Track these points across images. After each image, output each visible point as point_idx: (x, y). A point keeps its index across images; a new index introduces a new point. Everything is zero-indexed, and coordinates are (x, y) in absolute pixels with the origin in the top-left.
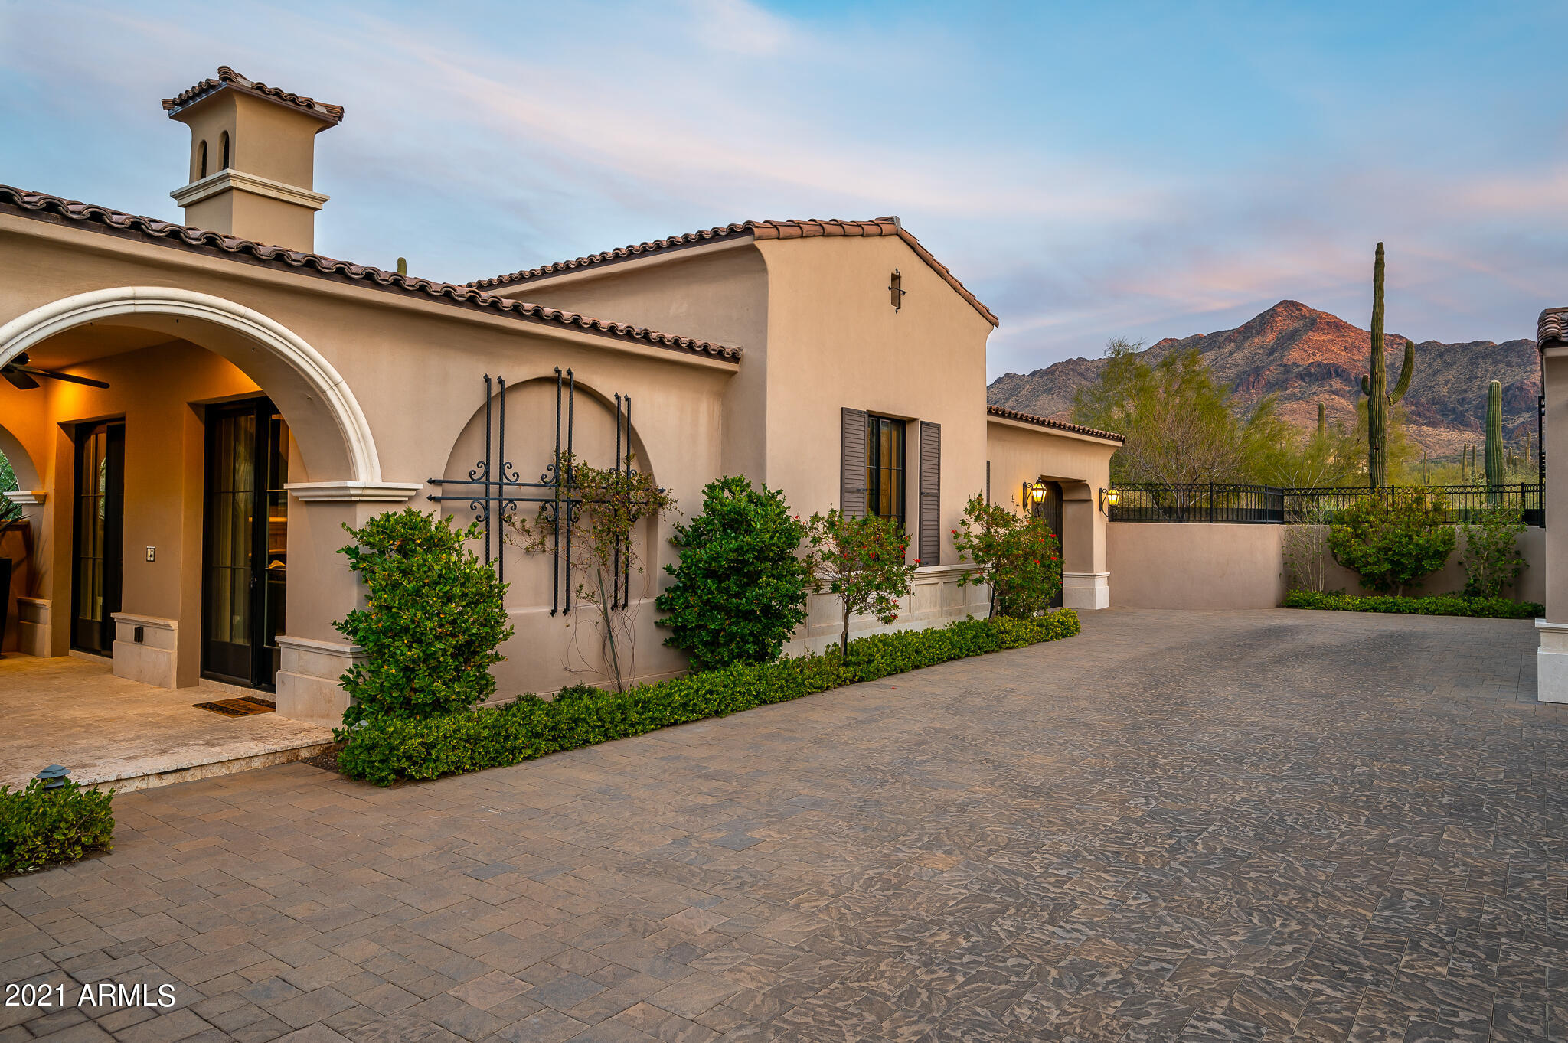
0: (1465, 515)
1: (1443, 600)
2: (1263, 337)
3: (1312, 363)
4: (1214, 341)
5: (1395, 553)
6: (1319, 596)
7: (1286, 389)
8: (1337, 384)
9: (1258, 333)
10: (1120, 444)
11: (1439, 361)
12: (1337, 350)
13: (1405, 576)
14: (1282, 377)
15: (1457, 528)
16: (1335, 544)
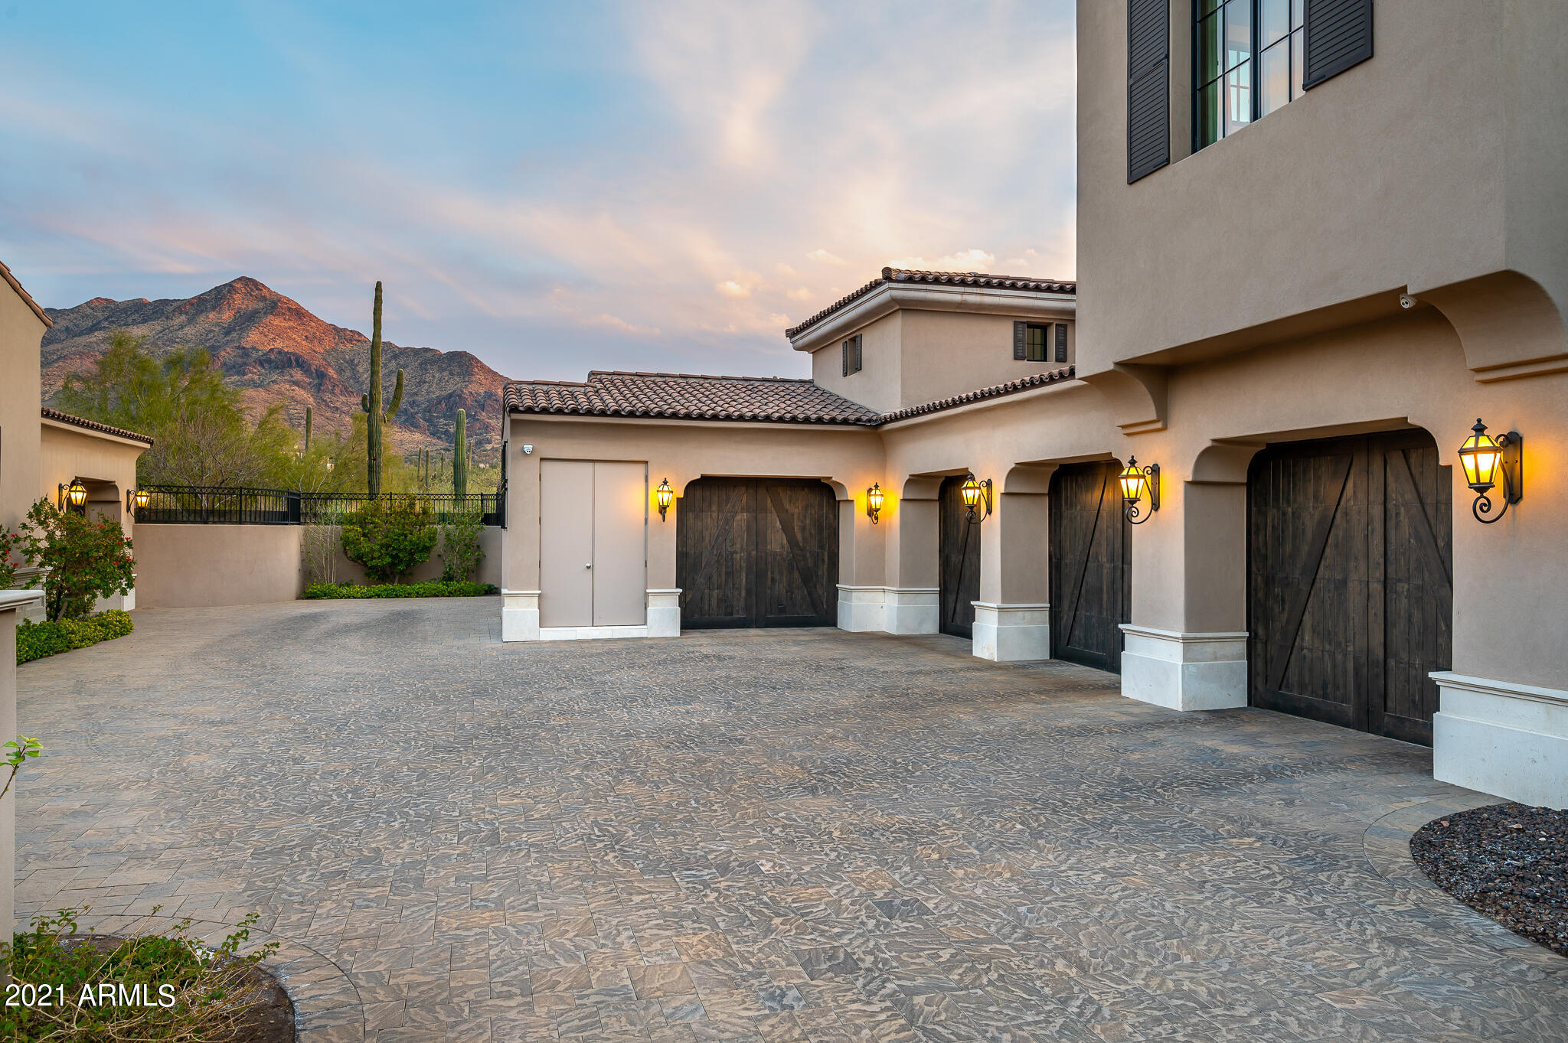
0: (443, 518)
1: (429, 585)
2: (219, 313)
3: (272, 350)
4: (160, 310)
5: (394, 549)
6: (333, 587)
7: (244, 374)
8: (298, 375)
9: (214, 308)
10: (148, 446)
11: (393, 363)
12: (297, 338)
13: (401, 567)
14: (240, 360)
15: (438, 527)
16: (346, 542)
